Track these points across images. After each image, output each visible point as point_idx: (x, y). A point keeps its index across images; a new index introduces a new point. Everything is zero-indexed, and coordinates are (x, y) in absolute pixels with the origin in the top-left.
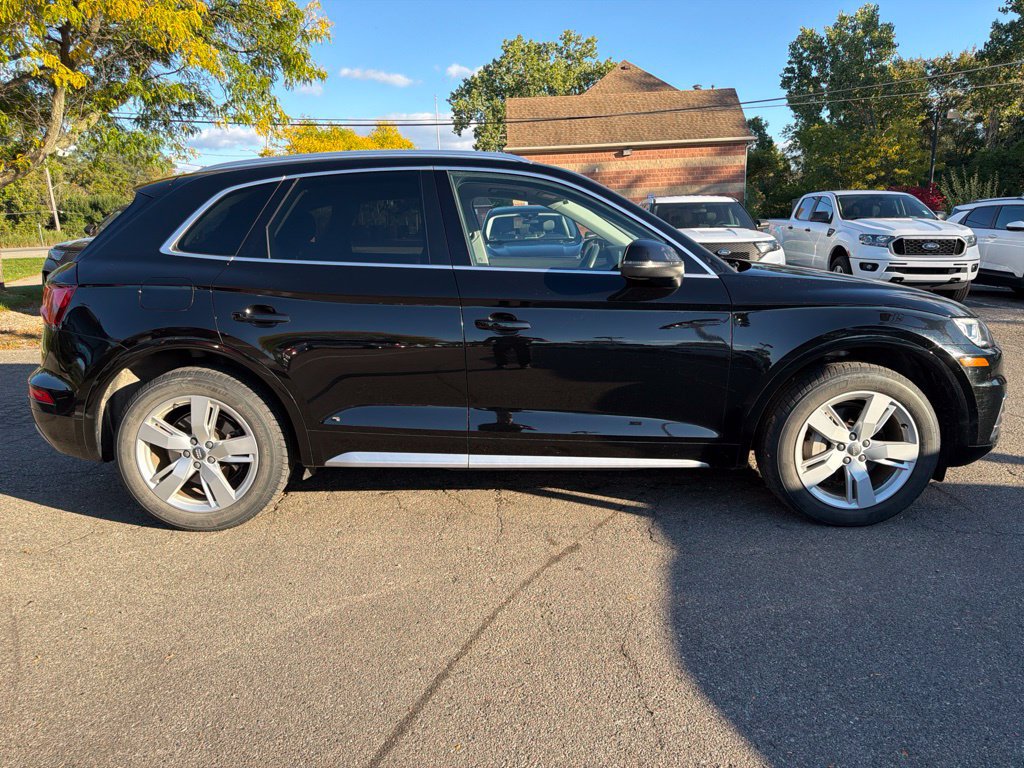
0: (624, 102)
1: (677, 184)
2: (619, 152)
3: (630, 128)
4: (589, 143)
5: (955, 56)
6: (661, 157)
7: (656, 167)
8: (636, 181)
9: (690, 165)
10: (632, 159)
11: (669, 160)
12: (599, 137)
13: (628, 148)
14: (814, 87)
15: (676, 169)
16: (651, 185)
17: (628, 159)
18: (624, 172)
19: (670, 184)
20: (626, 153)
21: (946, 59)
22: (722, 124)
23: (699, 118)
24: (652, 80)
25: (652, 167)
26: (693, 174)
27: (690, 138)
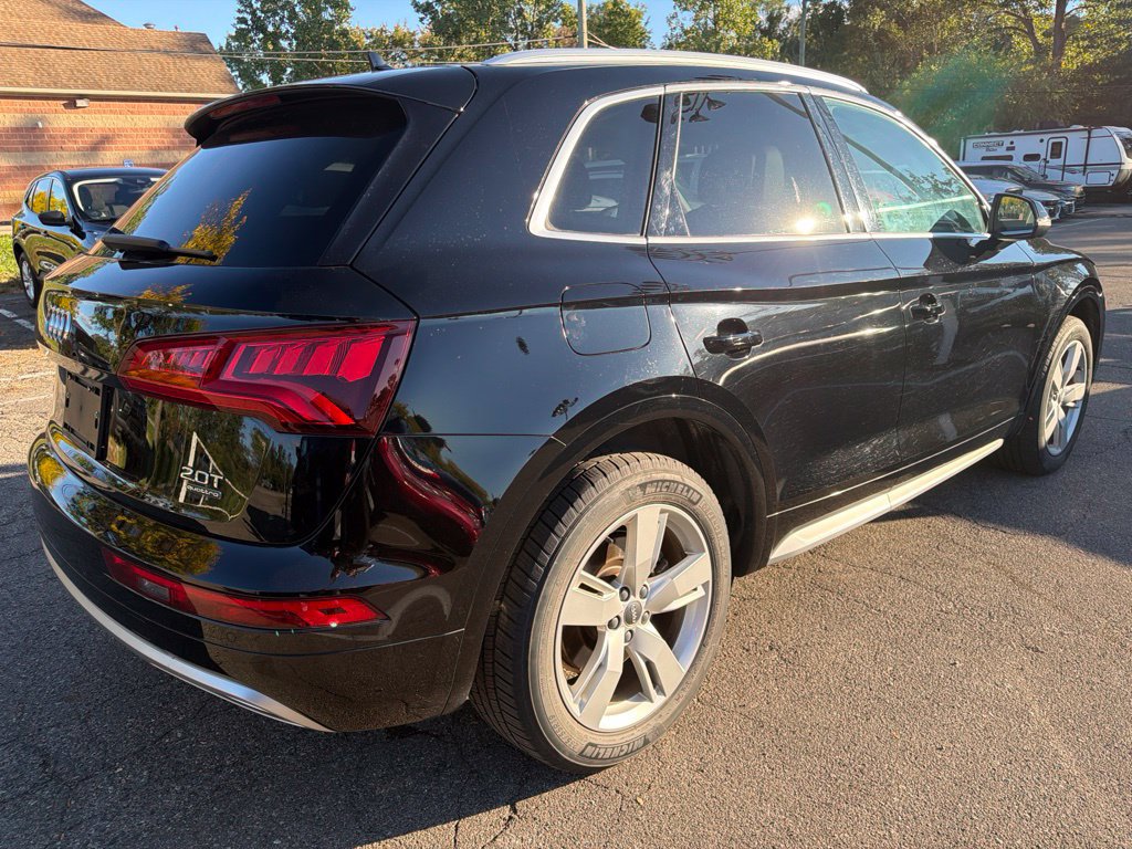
0: (57, 34)
1: (160, 149)
2: (71, 102)
3: (79, 71)
4: (19, 85)
5: (391, 30)
6: (132, 113)
7: (127, 125)
8: (102, 142)
9: (172, 125)
10: (90, 112)
11: (143, 117)
12: (33, 79)
13: (82, 97)
14: (273, 44)
15: (155, 129)
16: (124, 149)
17: (85, 112)
18: (82, 130)
19: (151, 149)
20: (80, 103)
21: (382, 31)
22: (202, 76)
23: (171, 67)
24: (86, 9)
25: (121, 124)
26: (178, 137)
27: (166, 91)
